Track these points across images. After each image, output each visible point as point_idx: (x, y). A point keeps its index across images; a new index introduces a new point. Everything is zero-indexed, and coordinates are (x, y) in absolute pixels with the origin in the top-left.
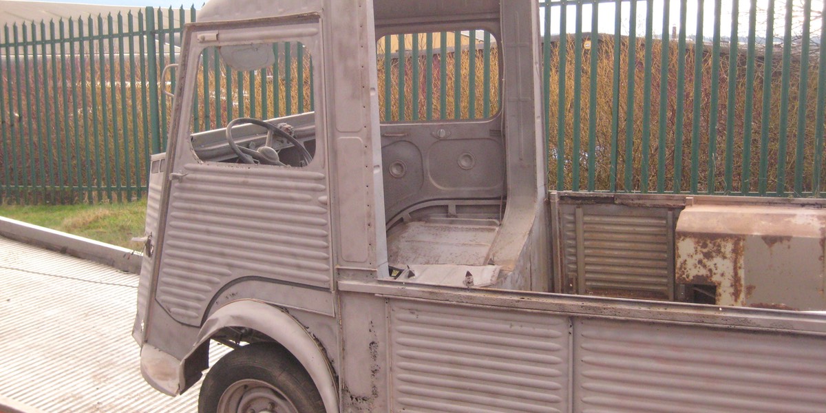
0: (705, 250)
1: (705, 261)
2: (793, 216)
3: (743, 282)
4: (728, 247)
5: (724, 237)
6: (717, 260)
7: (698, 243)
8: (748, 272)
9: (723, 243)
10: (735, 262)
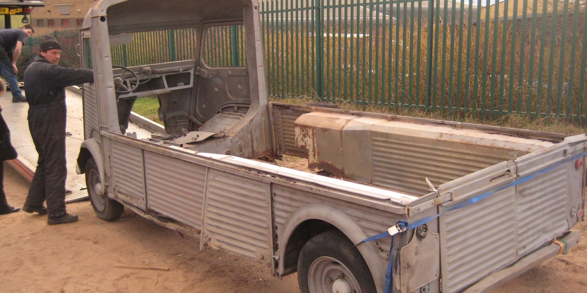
0: (303, 133)
1: (303, 138)
2: (338, 119)
3: (316, 150)
4: (310, 133)
5: (309, 127)
6: (307, 138)
7: (301, 129)
8: (317, 145)
9: (309, 130)
10: (313, 140)
